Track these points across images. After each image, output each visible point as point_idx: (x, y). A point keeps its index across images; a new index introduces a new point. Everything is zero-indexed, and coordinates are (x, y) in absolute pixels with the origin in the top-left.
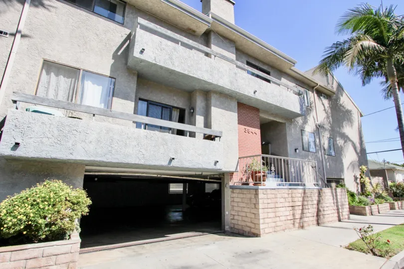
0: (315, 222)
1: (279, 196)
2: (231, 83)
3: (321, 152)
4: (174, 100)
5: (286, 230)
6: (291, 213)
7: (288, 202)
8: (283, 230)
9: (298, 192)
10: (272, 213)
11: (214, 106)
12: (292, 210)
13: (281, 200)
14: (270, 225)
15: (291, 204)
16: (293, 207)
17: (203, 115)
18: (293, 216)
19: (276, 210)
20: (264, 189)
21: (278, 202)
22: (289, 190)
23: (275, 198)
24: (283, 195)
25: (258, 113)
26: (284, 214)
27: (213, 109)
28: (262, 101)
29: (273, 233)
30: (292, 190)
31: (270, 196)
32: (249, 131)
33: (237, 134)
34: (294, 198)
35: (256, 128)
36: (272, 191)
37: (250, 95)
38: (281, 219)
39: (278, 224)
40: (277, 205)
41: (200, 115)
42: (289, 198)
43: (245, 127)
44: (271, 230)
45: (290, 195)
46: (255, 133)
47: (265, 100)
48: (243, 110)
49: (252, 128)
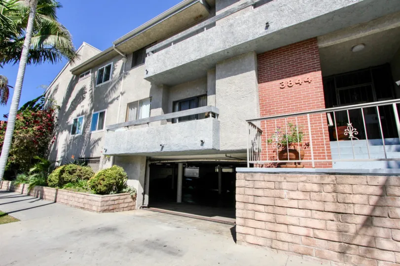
1: (285, 185)
4: (197, 90)
5: (309, 256)
6: (333, 226)
7: (320, 201)
8: (299, 253)
9: (366, 183)
10: (265, 214)
11: (219, 78)
12: (335, 219)
13: (294, 195)
14: (259, 232)
15: (331, 207)
16: (339, 213)
17: (214, 93)
18: (339, 235)
19: (278, 210)
20: (247, 172)
21: (283, 196)
22: (326, 175)
23: (275, 189)
24: (301, 185)
25: (315, 45)
26: (303, 222)
27: (218, 82)
28: (288, 28)
29: (266, 247)
30: (337, 176)
31: (263, 184)
32: (291, 84)
33: (255, 97)
34: (345, 195)
35: (309, 72)
36: (267, 177)
37: (257, 37)
38: (293, 229)
39: (284, 237)
40: (279, 202)
41: (211, 94)
42: (325, 193)
43: (281, 81)
44: (261, 241)
45: (329, 188)
46: (305, 82)
47: (295, 23)
48: (277, 58)
49: (299, 76)
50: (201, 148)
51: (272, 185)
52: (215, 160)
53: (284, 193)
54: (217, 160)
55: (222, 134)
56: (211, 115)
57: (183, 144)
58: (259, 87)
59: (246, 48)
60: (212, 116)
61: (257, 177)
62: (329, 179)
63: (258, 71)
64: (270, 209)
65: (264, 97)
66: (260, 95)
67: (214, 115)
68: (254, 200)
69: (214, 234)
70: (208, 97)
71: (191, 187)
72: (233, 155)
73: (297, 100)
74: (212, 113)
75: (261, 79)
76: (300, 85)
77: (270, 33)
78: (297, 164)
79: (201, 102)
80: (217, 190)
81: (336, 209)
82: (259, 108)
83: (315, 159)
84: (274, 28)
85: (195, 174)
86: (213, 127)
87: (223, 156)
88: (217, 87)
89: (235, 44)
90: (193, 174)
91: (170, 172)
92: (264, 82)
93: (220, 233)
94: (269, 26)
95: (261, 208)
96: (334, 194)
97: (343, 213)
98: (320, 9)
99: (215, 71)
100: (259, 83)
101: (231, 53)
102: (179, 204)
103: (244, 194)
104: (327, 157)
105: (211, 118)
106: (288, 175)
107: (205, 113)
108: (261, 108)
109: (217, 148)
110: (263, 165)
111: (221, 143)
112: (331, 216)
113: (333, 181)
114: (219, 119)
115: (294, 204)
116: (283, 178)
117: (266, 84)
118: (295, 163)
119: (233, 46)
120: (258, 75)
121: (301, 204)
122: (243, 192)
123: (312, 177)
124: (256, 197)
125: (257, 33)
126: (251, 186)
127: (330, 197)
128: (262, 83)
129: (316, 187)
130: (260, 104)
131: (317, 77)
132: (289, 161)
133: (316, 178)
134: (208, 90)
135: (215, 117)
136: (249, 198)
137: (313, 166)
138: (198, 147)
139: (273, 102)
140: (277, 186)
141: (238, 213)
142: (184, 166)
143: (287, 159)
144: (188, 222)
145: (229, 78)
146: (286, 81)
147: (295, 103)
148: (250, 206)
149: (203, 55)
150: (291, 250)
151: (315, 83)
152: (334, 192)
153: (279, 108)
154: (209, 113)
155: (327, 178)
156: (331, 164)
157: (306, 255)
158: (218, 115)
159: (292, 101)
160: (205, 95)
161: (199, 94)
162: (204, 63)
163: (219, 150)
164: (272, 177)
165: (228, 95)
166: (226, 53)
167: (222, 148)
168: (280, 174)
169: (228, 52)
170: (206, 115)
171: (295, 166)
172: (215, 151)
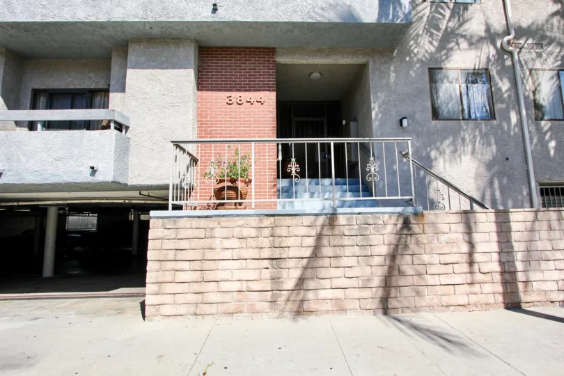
0: (375, 304)
1: (218, 232)
2: (145, 8)
3: (519, 113)
4: (90, 78)
5: (240, 314)
6: (267, 274)
7: (257, 248)
8: (229, 313)
9: (301, 224)
10: (190, 272)
11: (133, 67)
12: (269, 266)
13: (228, 244)
14: (180, 298)
15: (266, 253)
16: (274, 259)
17: (123, 90)
18: (272, 283)
19: (208, 265)
20: (167, 217)
21: (216, 247)
22: (266, 217)
23: (205, 237)
24: (237, 231)
25: (272, 58)
26: (237, 275)
27: (130, 73)
28: (241, 23)
29: (189, 316)
30: (276, 218)
31: (189, 233)
32: (240, 100)
33: (191, 110)
34: (281, 239)
35: (263, 90)
36: (196, 223)
37: (198, 19)
38: (224, 286)
39: (212, 297)
40: (209, 255)
41: (117, 92)
42: (263, 239)
43: (228, 94)
44: (182, 310)
45: (267, 232)
46: (257, 102)
47: (250, 19)
48: (226, 60)
49: (250, 93)
50: (90, 179)
51: (201, 233)
52: (122, 201)
53: (217, 243)
54: (127, 201)
55: (133, 160)
56: (112, 125)
57: (50, 172)
58: (199, 96)
59: (182, 30)
60: (116, 128)
61: (181, 223)
62: (268, 222)
63: (199, 72)
64: (197, 265)
65: (204, 111)
66: (198, 108)
67: (120, 127)
68: (176, 255)
69: (109, 315)
70: (111, 95)
71: (78, 249)
72: (152, 193)
73: (246, 124)
74: (116, 122)
75: (202, 85)
76: (252, 104)
77: (218, 20)
78: (237, 205)
79: (98, 99)
80: (131, 249)
81: (272, 255)
82: (196, 126)
83: (255, 199)
84: (224, 15)
85: (90, 226)
86: (117, 146)
87: (136, 194)
88: (128, 81)
89: (164, 19)
90: (87, 225)
91: (30, 224)
92: (206, 90)
93: (120, 311)
94: (217, 10)
95: (186, 265)
96: (271, 238)
97: (278, 259)
98: (281, 14)
99: (126, 53)
100: (198, 90)
101: (156, 31)
102: (48, 279)
103: (161, 249)
104: (267, 197)
105: (112, 131)
106: (223, 219)
107: (102, 121)
108: (198, 127)
109: (122, 180)
110: (196, 207)
111: (130, 174)
112: (266, 263)
113: (272, 224)
114: (129, 134)
115: (228, 254)
116: (216, 223)
117: (209, 93)
118: (235, 204)
119: (160, 20)
120: (199, 78)
121: (235, 254)
122: (159, 247)
123: (251, 220)
124: (179, 252)
125: (200, 14)
126: (173, 236)
127: (266, 242)
128: (202, 90)
129: (253, 232)
130: (198, 121)
131: (271, 99)
132: (226, 201)
133: (254, 222)
134: (112, 83)
135: (121, 131)
136: (167, 254)
137: (253, 207)
138: (85, 177)
139: (216, 121)
140: (208, 234)
141: (150, 277)
142: (61, 212)
143: (224, 199)
144: (61, 306)
145: (151, 70)
146: (235, 95)
147: (244, 127)
148: (170, 265)
149: (102, 18)
150: (219, 312)
151: (268, 105)
152: (272, 236)
153: (223, 130)
154: (109, 121)
155: (265, 221)
156: (276, 205)
157: (237, 313)
158: (127, 128)
159: (240, 124)
160: (106, 91)
161: (93, 87)
162: (104, 32)
163: (126, 185)
164: (203, 223)
165: (148, 98)
166: (148, 28)
167: (132, 181)
168: (213, 218)
169: (151, 28)
170: (104, 124)
171: (235, 207)
172: (117, 186)
